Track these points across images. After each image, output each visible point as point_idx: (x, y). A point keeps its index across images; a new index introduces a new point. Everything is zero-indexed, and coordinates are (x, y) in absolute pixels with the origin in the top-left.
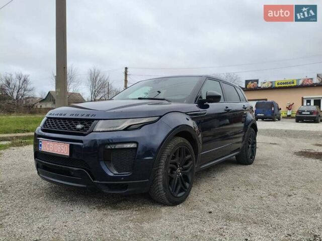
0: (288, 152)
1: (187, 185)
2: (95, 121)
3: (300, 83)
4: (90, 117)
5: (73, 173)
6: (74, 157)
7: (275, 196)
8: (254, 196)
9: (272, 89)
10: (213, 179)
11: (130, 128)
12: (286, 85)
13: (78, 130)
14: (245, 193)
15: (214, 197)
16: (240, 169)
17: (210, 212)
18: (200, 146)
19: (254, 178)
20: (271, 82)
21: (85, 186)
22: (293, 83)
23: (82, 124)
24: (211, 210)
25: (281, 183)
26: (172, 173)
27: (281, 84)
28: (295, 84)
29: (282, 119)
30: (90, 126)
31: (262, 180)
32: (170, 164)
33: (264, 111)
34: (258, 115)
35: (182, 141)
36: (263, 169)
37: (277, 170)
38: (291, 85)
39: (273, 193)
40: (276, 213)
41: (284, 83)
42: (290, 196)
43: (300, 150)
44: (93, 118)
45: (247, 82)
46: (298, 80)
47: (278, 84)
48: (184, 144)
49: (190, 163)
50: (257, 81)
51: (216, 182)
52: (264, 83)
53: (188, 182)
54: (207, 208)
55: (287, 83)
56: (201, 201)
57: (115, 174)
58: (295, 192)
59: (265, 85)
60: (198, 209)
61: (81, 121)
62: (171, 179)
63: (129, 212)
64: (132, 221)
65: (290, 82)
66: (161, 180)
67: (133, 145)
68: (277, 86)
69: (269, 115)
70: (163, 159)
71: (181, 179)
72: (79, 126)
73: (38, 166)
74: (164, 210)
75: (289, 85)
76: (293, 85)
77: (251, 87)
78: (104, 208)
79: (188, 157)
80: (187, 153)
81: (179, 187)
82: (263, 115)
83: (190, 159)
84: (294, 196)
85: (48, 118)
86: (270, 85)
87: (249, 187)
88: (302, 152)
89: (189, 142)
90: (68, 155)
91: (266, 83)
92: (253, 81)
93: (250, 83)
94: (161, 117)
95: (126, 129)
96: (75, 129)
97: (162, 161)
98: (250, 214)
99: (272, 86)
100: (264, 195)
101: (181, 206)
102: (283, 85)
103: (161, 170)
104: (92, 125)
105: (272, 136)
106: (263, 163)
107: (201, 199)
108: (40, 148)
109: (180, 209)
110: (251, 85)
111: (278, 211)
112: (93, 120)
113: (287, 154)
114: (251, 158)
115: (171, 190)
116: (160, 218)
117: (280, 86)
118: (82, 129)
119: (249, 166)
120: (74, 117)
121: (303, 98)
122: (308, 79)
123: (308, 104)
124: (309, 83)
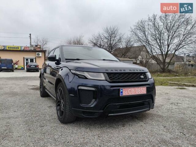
3: (23, 48)
9: (4, 50)
12: (14, 49)
20: (4, 46)
28: (19, 49)
29: (14, 71)
30: (146, 76)
33: (6, 65)
34: (2, 68)
38: (17, 49)
46: (21, 47)
55: (15, 48)
65: (16, 48)
69: (11, 68)
75: (16, 49)
82: (6, 68)
90: (146, 93)
96: (140, 78)
121: (24, 58)
122: (27, 47)
123: (27, 61)
124: (28, 49)
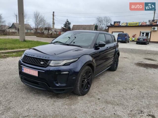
0: (132, 63)
1: (89, 86)
2: (50, 61)
3: (140, 24)
4: (47, 59)
5: (39, 84)
6: (40, 77)
7: (126, 89)
8: (117, 89)
9: (126, 26)
10: (99, 79)
11: (66, 64)
13: (42, 64)
14: (113, 88)
15: (100, 90)
16: (111, 74)
17: (99, 99)
18: (95, 68)
19: (117, 79)
20: (127, 23)
21: (46, 89)
22: (137, 24)
23: (43, 61)
24: (99, 98)
25: (128, 82)
26: (83, 82)
27: (131, 24)
28: (138, 25)
29: (129, 42)
30: (47, 63)
31: (120, 80)
32: (83, 79)
33: (121, 38)
34: (119, 40)
35: (88, 68)
36: (121, 74)
37: (127, 75)
38: (136, 25)
39: (125, 88)
40: (126, 99)
41: (132, 24)
42: (132, 89)
43: (137, 62)
44: (48, 59)
45: (115, 22)
46: (139, 23)
47: (130, 24)
48: (89, 69)
49: (91, 76)
50: (120, 22)
51: (100, 81)
52: (123, 23)
53: (89, 85)
54: (97, 96)
55: (134, 24)
56: (94, 93)
57: (59, 85)
58: (134, 87)
59: (124, 25)
60: (94, 97)
61: (43, 60)
62: (83, 85)
63: (64, 99)
64: (66, 104)
65: (135, 24)
66: (78, 86)
67: (67, 73)
68: (129, 25)
69: (124, 40)
70: (80, 77)
71: (87, 84)
72: (42, 63)
73: (21, 78)
74: (79, 98)
75: (135, 25)
76: (137, 25)
77: (117, 25)
78: (53, 97)
79: (90, 74)
80: (90, 72)
81: (86, 88)
82: (121, 40)
83: (91, 75)
84: (134, 89)
85: (25, 55)
86: (126, 25)
87: (115, 84)
88: (138, 63)
89: (91, 67)
90: (37, 76)
91: (124, 24)
92: (117, 22)
93: (116, 23)
94: (79, 58)
95: (64, 65)
96: (40, 64)
97: (79, 78)
98: (116, 100)
99: (127, 25)
100: (121, 89)
101: (86, 95)
102: (132, 25)
103: (79, 82)
104: (48, 62)
105: (125, 52)
106: (121, 70)
107: (95, 91)
108: (23, 70)
109: (86, 97)
110: (116, 24)
111: (127, 98)
112: (49, 60)
113: (132, 64)
114: (116, 68)
115: (82, 89)
116: (78, 103)
117: (130, 25)
118: (44, 64)
119: (114, 72)
120: (38, 57)
121: (141, 32)
122: (144, 23)
123: (143, 35)
124: (145, 24)
